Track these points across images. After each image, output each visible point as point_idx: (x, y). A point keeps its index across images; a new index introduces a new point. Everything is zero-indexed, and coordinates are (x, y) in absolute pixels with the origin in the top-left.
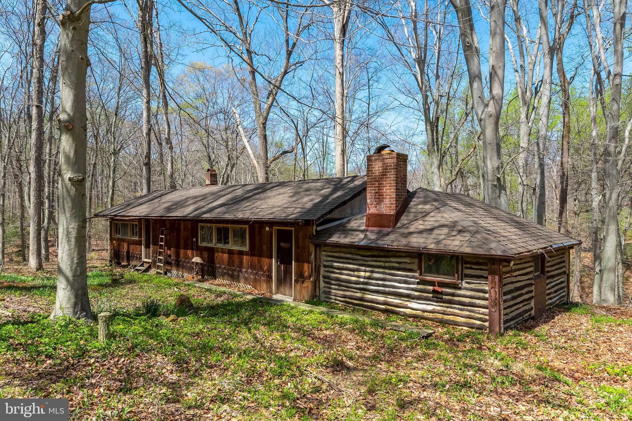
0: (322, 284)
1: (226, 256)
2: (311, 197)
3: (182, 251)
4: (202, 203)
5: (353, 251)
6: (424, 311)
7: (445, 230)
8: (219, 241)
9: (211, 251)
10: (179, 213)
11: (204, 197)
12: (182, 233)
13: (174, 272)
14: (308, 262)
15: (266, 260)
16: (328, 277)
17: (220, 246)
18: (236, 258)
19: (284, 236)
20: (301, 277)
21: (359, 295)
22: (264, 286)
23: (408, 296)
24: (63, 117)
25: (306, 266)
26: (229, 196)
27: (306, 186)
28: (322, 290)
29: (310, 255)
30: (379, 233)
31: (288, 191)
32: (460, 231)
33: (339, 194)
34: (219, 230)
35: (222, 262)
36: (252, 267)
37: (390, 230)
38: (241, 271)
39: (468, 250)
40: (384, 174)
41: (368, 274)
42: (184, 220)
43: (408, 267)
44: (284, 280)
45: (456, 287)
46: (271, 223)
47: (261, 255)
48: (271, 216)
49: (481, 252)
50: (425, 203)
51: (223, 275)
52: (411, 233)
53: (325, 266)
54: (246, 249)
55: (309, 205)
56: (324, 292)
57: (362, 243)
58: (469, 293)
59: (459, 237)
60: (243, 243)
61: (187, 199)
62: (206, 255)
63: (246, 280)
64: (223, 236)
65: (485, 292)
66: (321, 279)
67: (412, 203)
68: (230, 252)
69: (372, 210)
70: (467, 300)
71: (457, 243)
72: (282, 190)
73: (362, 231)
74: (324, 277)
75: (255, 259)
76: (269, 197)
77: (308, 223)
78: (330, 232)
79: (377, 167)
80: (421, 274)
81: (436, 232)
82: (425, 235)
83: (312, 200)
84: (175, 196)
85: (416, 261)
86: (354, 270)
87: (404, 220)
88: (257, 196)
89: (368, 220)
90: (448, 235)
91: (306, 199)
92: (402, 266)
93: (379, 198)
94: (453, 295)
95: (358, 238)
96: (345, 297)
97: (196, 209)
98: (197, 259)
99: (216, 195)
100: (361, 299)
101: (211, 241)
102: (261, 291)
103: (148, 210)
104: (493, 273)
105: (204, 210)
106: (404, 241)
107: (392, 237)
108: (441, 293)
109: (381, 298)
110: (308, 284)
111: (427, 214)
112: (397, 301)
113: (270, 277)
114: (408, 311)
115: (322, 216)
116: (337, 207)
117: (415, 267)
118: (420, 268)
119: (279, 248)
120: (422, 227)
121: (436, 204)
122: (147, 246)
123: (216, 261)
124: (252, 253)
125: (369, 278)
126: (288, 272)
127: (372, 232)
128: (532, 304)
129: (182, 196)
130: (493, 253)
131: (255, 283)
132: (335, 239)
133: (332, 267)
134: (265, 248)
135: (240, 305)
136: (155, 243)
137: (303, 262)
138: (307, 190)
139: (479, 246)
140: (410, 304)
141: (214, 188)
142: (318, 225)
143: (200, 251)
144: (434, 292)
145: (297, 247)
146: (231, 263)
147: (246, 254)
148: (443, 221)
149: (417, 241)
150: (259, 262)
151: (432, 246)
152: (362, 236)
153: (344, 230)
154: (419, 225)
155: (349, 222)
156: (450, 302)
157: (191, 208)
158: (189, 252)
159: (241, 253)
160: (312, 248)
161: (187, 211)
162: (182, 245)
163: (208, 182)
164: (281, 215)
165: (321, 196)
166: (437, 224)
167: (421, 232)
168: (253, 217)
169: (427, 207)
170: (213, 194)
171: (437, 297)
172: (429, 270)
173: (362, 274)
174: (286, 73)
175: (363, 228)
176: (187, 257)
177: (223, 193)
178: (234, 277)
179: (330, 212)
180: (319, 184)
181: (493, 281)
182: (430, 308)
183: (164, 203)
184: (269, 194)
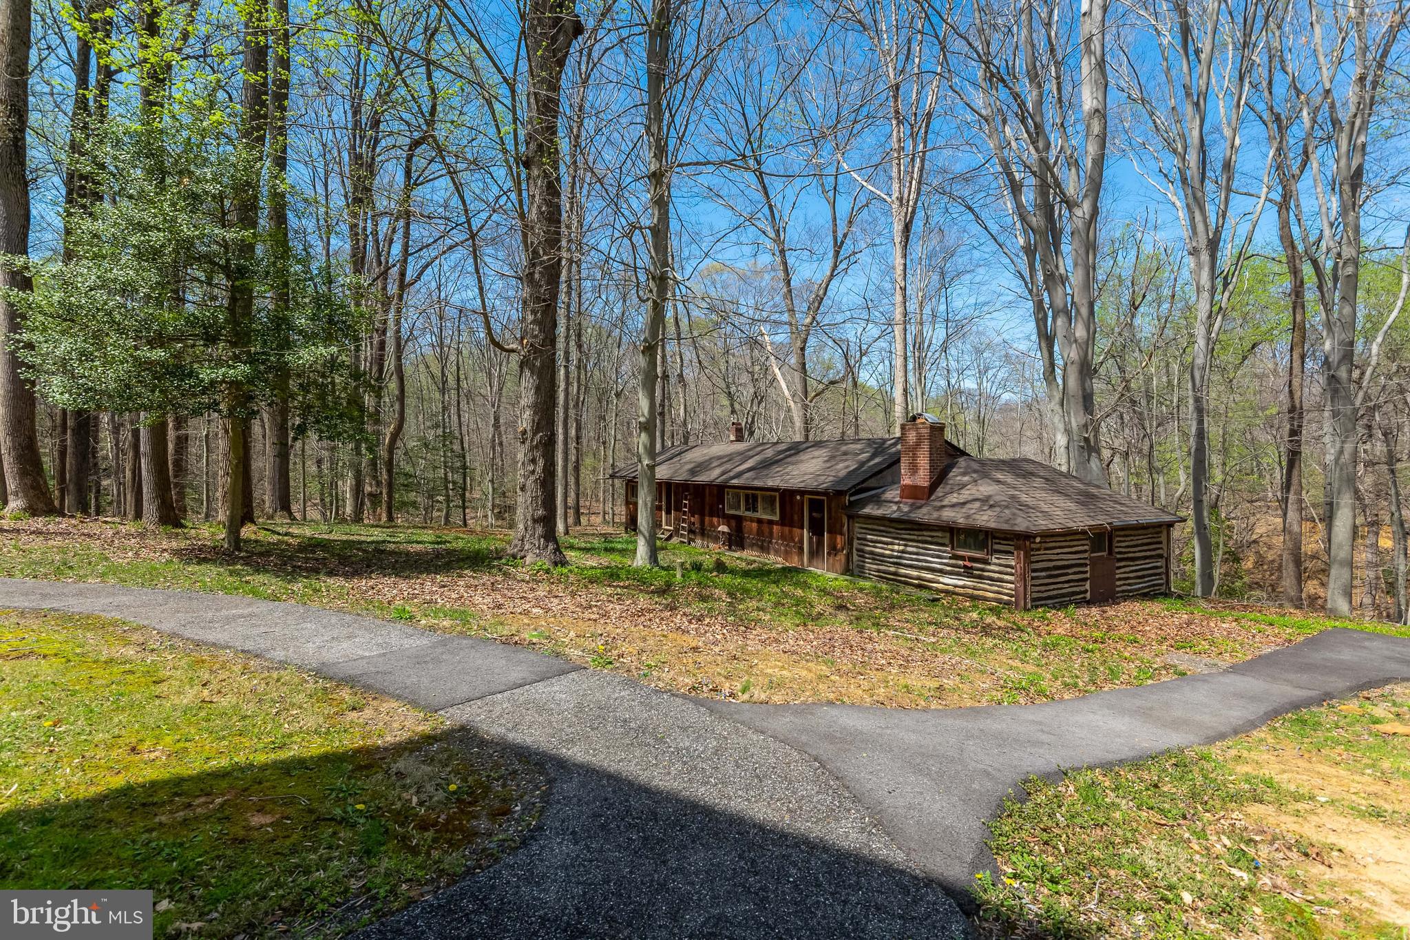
0: (855, 558)
1: (755, 525)
2: (846, 464)
3: (707, 519)
4: (728, 466)
5: (887, 523)
6: (956, 586)
7: (977, 505)
8: (747, 509)
9: (739, 520)
10: (703, 478)
11: (730, 457)
12: (707, 499)
13: (699, 542)
14: (841, 534)
15: (796, 531)
16: (862, 551)
17: (748, 514)
18: (765, 528)
19: (816, 506)
20: (834, 550)
21: (892, 569)
22: (796, 558)
23: (941, 571)
24: (642, 419)
25: (839, 538)
26: (757, 458)
27: (844, 448)
28: (856, 563)
29: (842, 526)
30: (912, 505)
31: (822, 453)
32: (991, 506)
33: (877, 460)
34: (747, 496)
35: (750, 532)
36: (783, 537)
37: (923, 502)
38: (770, 542)
39: (993, 525)
40: (918, 444)
41: (901, 548)
42: (710, 485)
43: (940, 541)
44: (815, 553)
45: (986, 562)
46: (803, 493)
47: (791, 525)
48: (802, 485)
49: (1005, 527)
50: (964, 474)
51: (752, 546)
52: (944, 506)
53: (859, 539)
54: (776, 518)
55: (843, 473)
56: (858, 566)
57: (894, 516)
58: (996, 568)
59: (989, 512)
60: (773, 512)
61: (711, 460)
62: (733, 523)
63: (777, 552)
64: (752, 503)
65: (1011, 567)
66: (855, 552)
67: (951, 474)
68: (760, 521)
69: (906, 481)
70: (996, 575)
71: (985, 518)
72: (817, 453)
73: (896, 503)
74: (858, 550)
75: (787, 529)
76: (802, 461)
77: (840, 493)
78: (863, 503)
79: (912, 437)
80: (953, 548)
81: (969, 506)
82: (957, 509)
83: (847, 467)
84: (696, 455)
85: (948, 535)
86: (887, 544)
87: (940, 492)
88: (789, 460)
89: (902, 491)
90: (980, 510)
91: (841, 465)
92: (935, 540)
93: (914, 469)
94: (983, 570)
95: (890, 511)
96: (879, 571)
97: (723, 473)
98: (723, 528)
99: (744, 456)
100: (895, 574)
101: (738, 508)
102: (794, 562)
103: (671, 472)
104: (1018, 548)
105: (732, 474)
106: (935, 515)
107: (924, 510)
108: (971, 568)
109: (915, 573)
110: (841, 557)
111: (964, 486)
112: (930, 576)
113: (801, 549)
114: (940, 586)
115: (854, 486)
116: (871, 477)
117: (947, 541)
118: (952, 542)
119: (811, 519)
120: (955, 500)
121: (975, 475)
122: (668, 512)
123: (745, 530)
124: (782, 522)
125: (903, 552)
126: (820, 543)
127: (906, 504)
128: (1088, 586)
129: (705, 455)
130: (1017, 528)
131: (787, 555)
132: (868, 510)
133: (865, 539)
134: (796, 517)
135: (769, 572)
136: (678, 509)
137: (836, 533)
138: (845, 454)
139: (1007, 522)
140: (941, 579)
141: (740, 446)
142: (851, 495)
143: (728, 519)
144: (965, 567)
145: (829, 518)
146: (760, 533)
147: (776, 523)
148: (978, 495)
149: (948, 514)
150: (790, 532)
151: (961, 521)
152: (895, 508)
153: (878, 501)
154: (953, 498)
155: (883, 492)
156: (980, 577)
157: (717, 472)
158: (715, 520)
159: (771, 522)
160: (845, 520)
161: (713, 475)
162: (707, 511)
163: (732, 438)
164: (811, 484)
165: (858, 462)
166: (970, 498)
167: (953, 506)
168: (783, 485)
169: (966, 478)
170: (740, 453)
171: (968, 572)
172: (965, 546)
173: (896, 547)
174: (832, 276)
175: (897, 499)
176: (712, 525)
177: (751, 453)
178: (764, 549)
179: (863, 482)
180: (859, 446)
181: (1018, 557)
182: (961, 583)
183: (686, 463)
184: (803, 456)
